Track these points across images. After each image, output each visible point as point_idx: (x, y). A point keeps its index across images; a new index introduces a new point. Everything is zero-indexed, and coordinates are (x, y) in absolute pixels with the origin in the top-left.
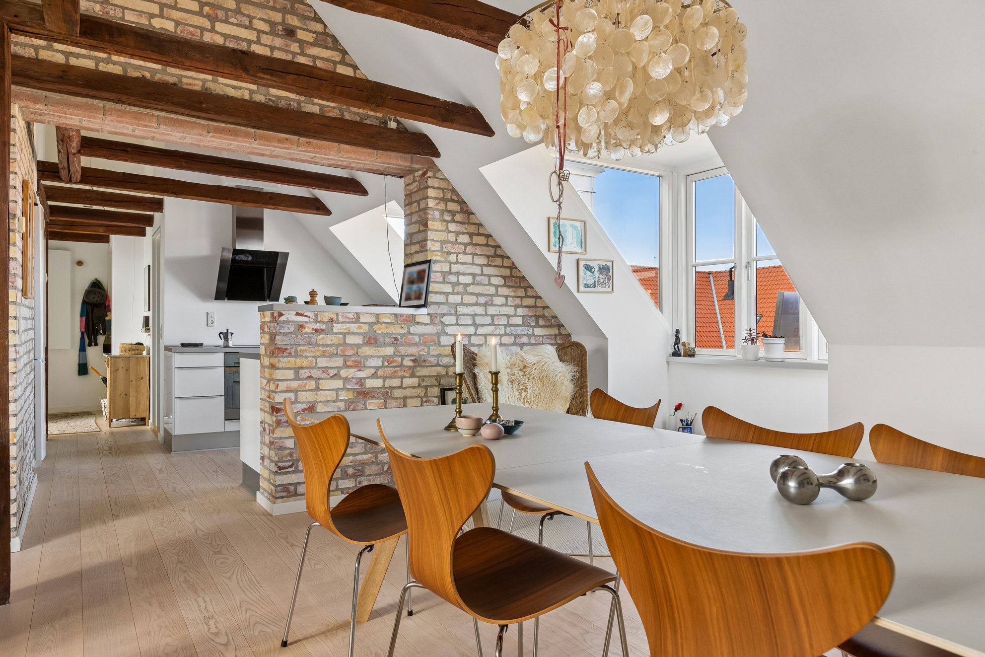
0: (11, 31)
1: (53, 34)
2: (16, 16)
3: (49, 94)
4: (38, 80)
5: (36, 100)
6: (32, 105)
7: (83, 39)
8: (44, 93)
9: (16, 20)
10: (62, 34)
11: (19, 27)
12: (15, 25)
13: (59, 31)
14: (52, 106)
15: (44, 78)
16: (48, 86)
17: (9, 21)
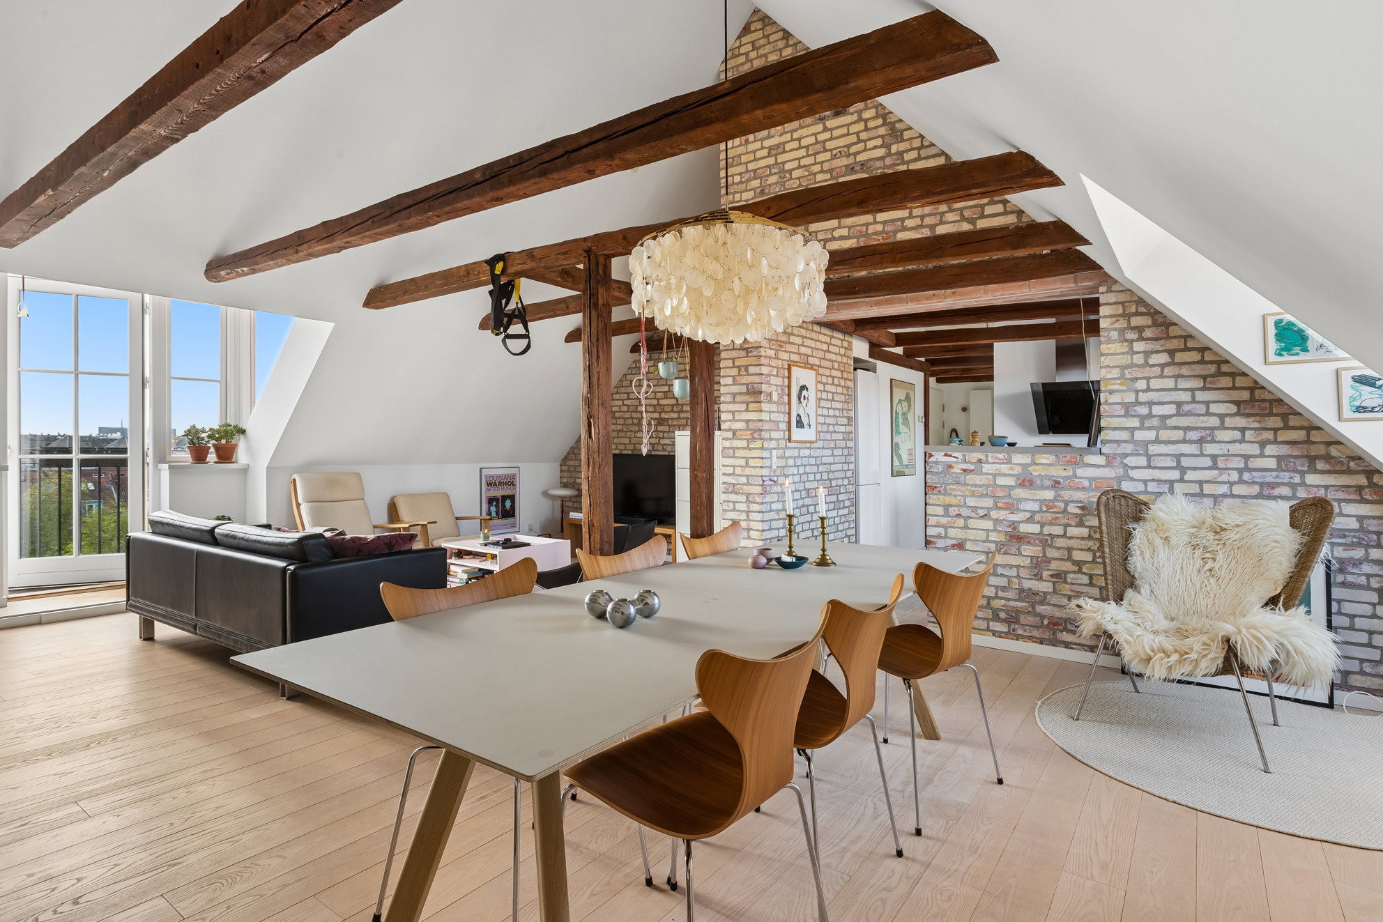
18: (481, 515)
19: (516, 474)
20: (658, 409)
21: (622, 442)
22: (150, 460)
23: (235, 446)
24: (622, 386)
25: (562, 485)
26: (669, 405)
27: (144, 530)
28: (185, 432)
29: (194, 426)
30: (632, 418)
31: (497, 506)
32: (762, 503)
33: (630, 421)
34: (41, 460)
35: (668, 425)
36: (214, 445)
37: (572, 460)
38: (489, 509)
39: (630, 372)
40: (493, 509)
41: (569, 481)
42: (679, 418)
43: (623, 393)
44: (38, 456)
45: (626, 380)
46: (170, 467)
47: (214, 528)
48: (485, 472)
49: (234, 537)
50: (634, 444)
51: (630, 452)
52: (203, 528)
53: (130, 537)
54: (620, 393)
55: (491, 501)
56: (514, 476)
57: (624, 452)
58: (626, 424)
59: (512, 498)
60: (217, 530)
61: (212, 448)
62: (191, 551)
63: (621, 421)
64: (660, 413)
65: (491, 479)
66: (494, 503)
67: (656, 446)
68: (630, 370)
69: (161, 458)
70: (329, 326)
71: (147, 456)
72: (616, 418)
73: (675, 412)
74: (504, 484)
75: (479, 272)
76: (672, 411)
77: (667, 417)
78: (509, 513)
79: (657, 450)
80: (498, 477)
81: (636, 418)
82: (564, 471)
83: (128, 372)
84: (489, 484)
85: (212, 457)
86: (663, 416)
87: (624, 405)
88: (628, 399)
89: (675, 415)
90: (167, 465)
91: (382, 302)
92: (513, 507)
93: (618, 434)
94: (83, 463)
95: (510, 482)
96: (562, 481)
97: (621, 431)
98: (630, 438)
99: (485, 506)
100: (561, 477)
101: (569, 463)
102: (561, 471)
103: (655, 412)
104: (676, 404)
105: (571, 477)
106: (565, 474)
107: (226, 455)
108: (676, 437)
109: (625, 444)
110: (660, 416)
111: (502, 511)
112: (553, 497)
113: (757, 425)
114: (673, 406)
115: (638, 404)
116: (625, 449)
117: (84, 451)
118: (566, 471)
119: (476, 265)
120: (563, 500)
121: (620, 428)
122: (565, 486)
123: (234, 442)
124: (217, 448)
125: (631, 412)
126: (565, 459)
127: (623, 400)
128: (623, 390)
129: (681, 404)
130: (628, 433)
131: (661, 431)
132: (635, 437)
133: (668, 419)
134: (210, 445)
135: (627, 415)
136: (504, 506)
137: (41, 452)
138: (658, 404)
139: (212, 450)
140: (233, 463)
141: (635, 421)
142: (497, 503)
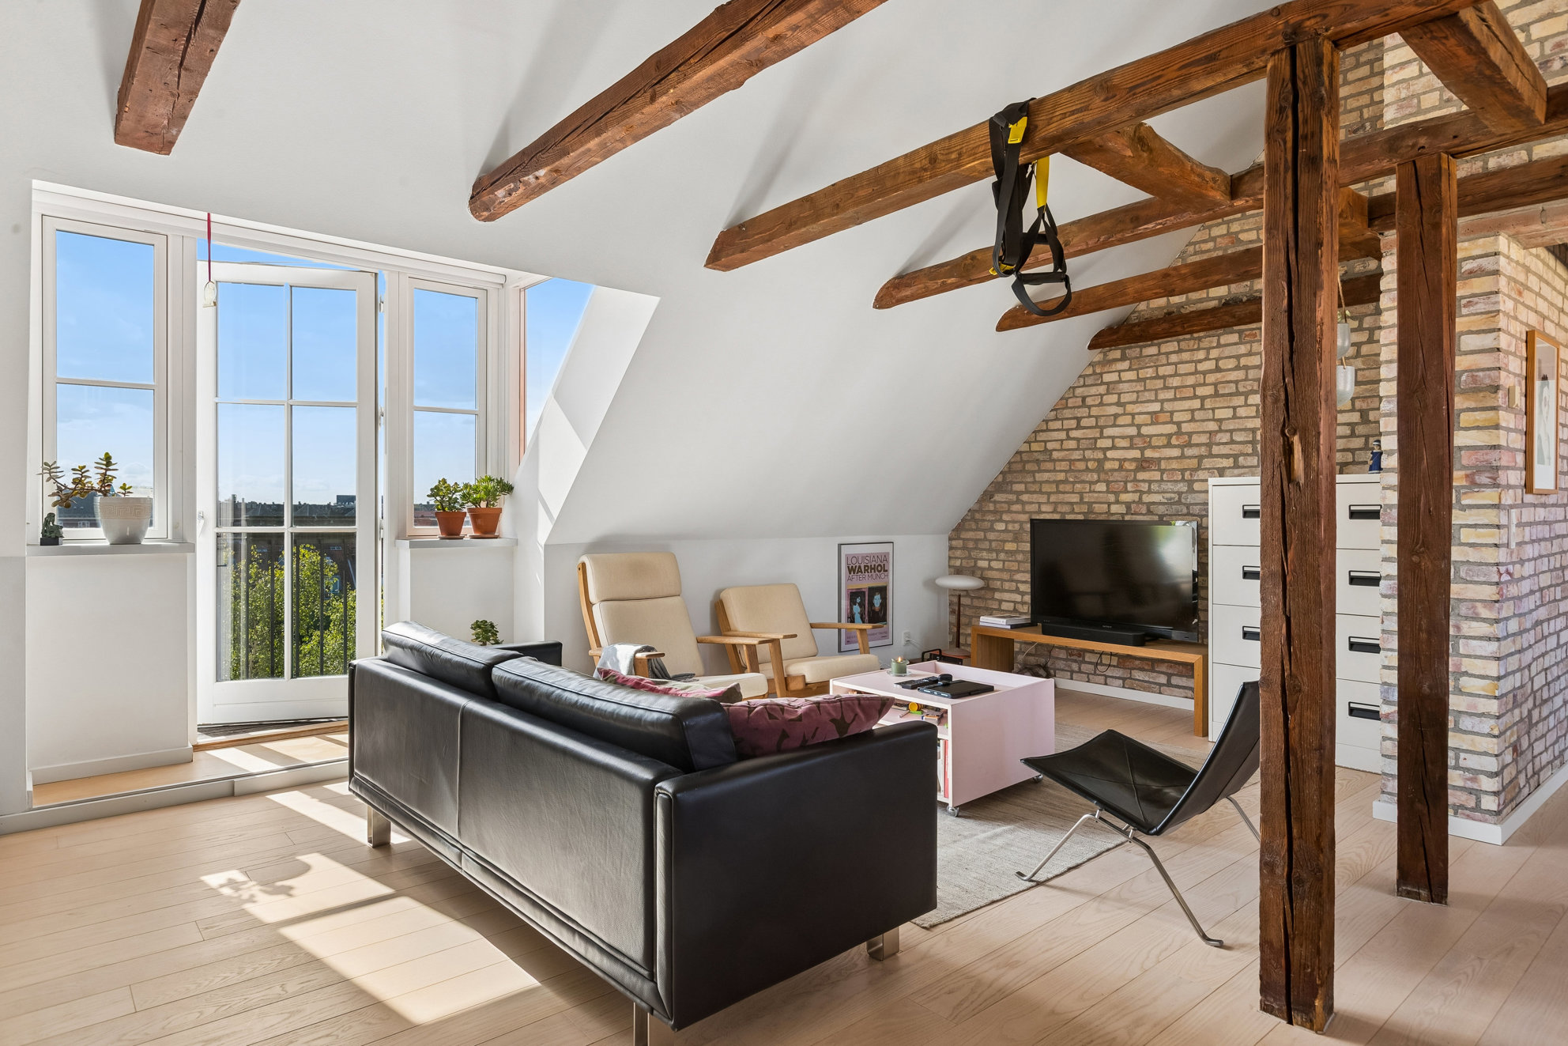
0: (1454, 157)
1: (1508, 136)
2: (1455, 137)
3: (1547, 205)
4: (1523, 194)
5: (1527, 220)
6: (1523, 229)
7: (1552, 124)
8: (1540, 206)
9: (1456, 141)
10: (1520, 131)
11: (1461, 149)
12: (1456, 149)
13: (1514, 130)
14: (1552, 221)
15: (1534, 187)
16: (1541, 196)
17: (1446, 148)
18: (840, 621)
19: (888, 553)
20: (1138, 442)
21: (1066, 500)
22: (385, 534)
23: (500, 510)
24: (1067, 407)
25: (952, 570)
26: (1161, 435)
27: (376, 655)
28: (432, 490)
29: (444, 481)
30: (1084, 459)
31: (862, 605)
32: (1497, 621)
33: (1081, 466)
34: (248, 534)
35: (1159, 470)
36: (470, 510)
37: (972, 530)
38: (851, 609)
39: (1082, 383)
40: (857, 609)
41: (964, 564)
42: (1183, 457)
43: (1067, 419)
44: (244, 529)
45: (1075, 396)
46: (412, 546)
47: (489, 668)
48: (845, 550)
49: (530, 690)
50: (1090, 504)
51: (1081, 517)
52: (471, 663)
53: (355, 666)
54: (1062, 420)
55: (854, 595)
56: (885, 557)
57: (1068, 517)
58: (1073, 471)
59: (883, 591)
60: (496, 672)
61: (468, 515)
62: (452, 708)
63: (1064, 466)
64: (1142, 450)
65: (854, 560)
66: (858, 600)
67: (1133, 506)
68: (1082, 380)
69: (401, 535)
70: (653, 301)
71: (381, 528)
72: (1054, 461)
73: (1175, 446)
74: (871, 569)
75: (960, 155)
76: (1169, 445)
77: (1156, 455)
78: (878, 616)
79: (1136, 514)
80: (865, 557)
81: (1094, 460)
82: (956, 548)
83: (355, 400)
84: (851, 570)
85: (468, 529)
86: (1149, 453)
87: (1069, 438)
88: (1079, 427)
89: (1176, 452)
90: (408, 541)
91: (742, 251)
92: (884, 605)
93: (1057, 487)
94: (298, 539)
95: (879, 566)
96: (953, 562)
97: (1065, 481)
98: (1081, 494)
99: (845, 603)
100: (950, 558)
101: (964, 535)
102: (951, 548)
103: (1131, 447)
104: (1176, 434)
105: (969, 557)
106: (958, 553)
107: (487, 527)
108: (1210, 488)
109: (1072, 504)
110: (1142, 454)
111: (868, 612)
112: (939, 590)
113: (1486, 457)
114: (1169, 436)
115: (1098, 435)
116: (1072, 512)
117: (298, 520)
118: (960, 549)
119: (954, 141)
120: (958, 595)
121: (1061, 476)
122: (958, 571)
123: (497, 505)
124: (476, 516)
125: (1084, 450)
126: (959, 529)
127: (1068, 430)
128: (1067, 413)
129: (1186, 433)
130: (1078, 486)
131: (1144, 481)
132: (1090, 492)
133: (1159, 460)
134: (465, 510)
135: (1077, 455)
136: (871, 604)
137: (249, 523)
138: (1139, 434)
139: (468, 518)
140: (496, 537)
141: (1091, 465)
142: (863, 601)
